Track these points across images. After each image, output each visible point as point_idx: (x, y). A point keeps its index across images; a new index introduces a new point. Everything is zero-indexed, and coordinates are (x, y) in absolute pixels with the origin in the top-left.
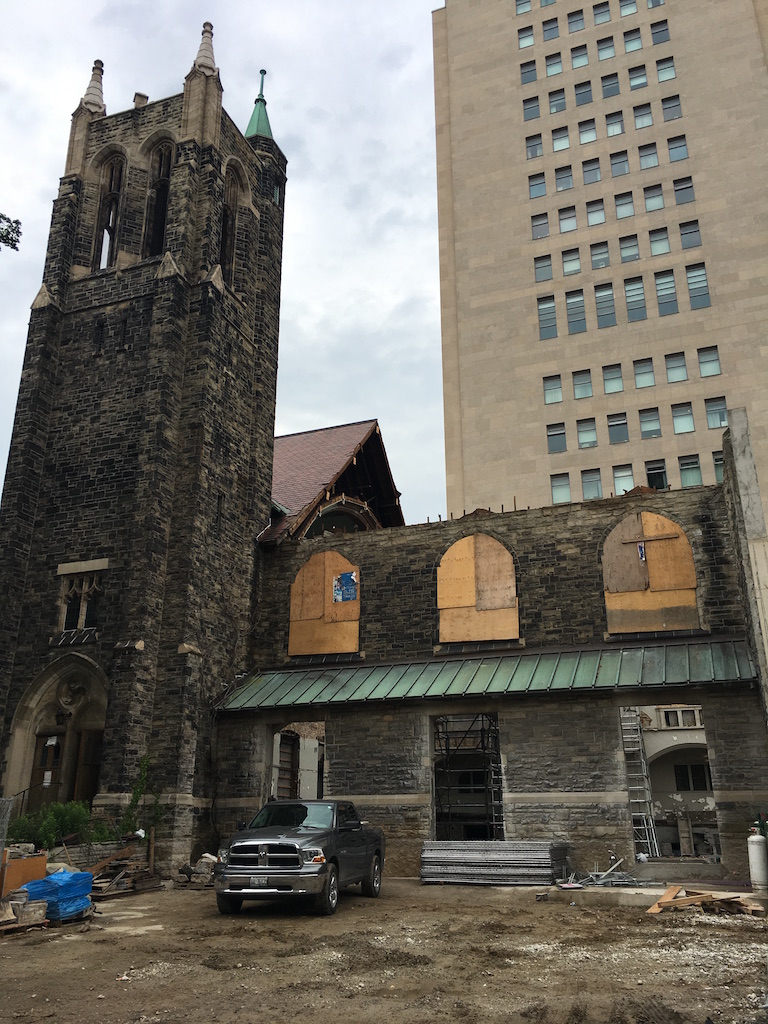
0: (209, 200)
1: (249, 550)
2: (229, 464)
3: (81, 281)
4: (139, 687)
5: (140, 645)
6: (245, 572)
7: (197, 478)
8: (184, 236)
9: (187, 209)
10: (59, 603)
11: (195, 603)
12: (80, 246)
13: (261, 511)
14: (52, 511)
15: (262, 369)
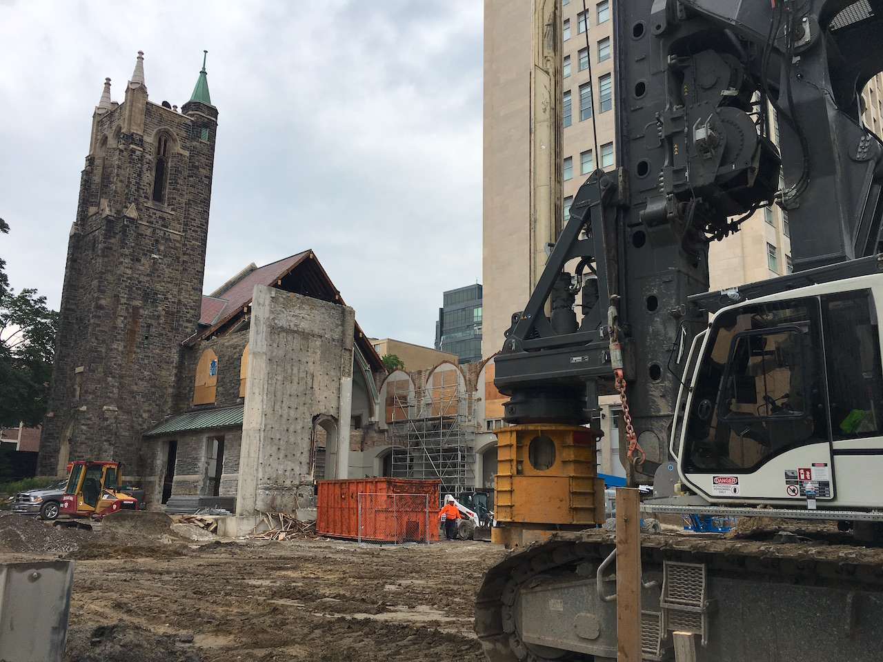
0: (129, 166)
1: (174, 351)
2: (157, 307)
3: (94, 215)
4: (83, 427)
5: (84, 408)
6: (172, 362)
7: (115, 323)
8: (116, 192)
9: (118, 175)
10: (76, 387)
11: (113, 386)
12: (92, 195)
13: (187, 327)
14: (75, 341)
15: (188, 246)
